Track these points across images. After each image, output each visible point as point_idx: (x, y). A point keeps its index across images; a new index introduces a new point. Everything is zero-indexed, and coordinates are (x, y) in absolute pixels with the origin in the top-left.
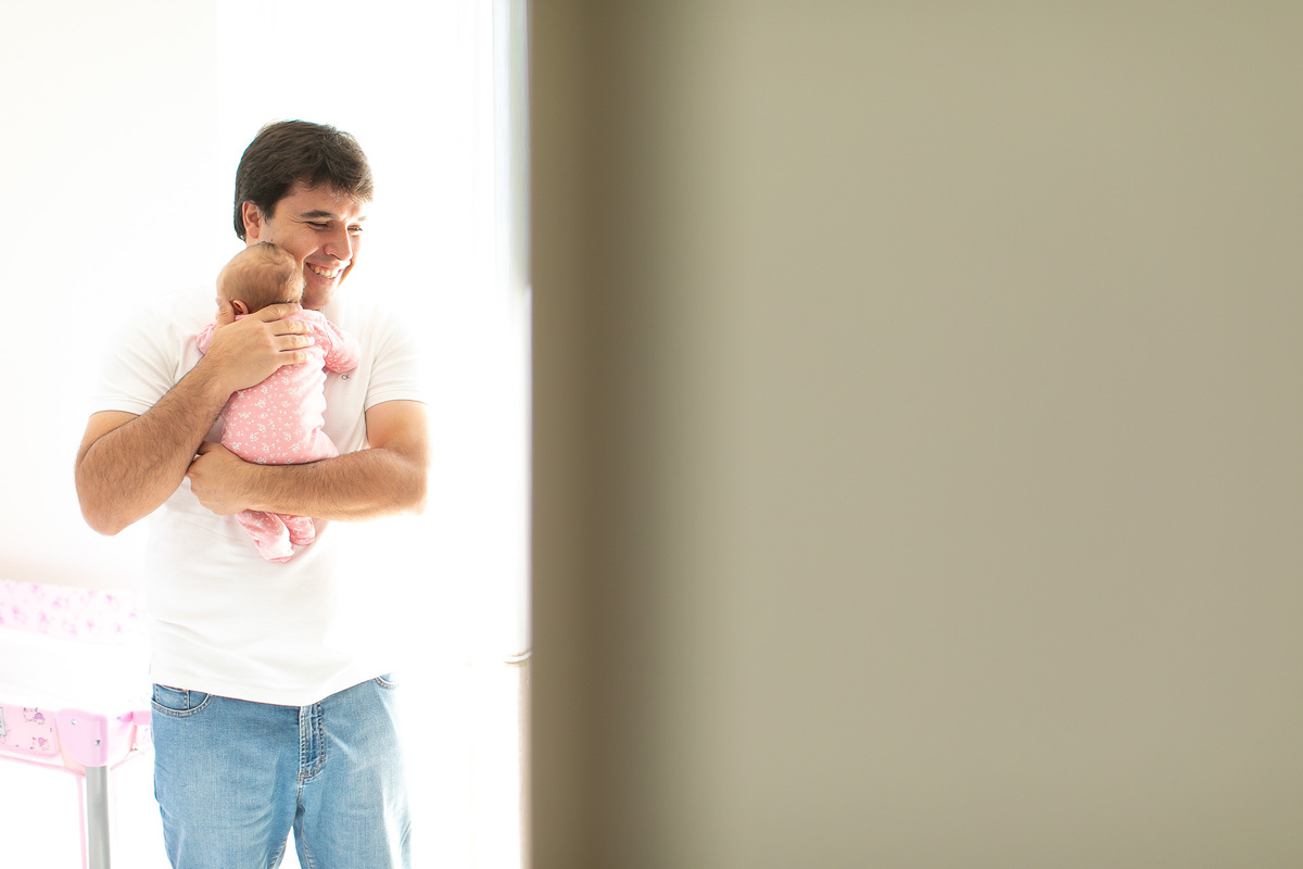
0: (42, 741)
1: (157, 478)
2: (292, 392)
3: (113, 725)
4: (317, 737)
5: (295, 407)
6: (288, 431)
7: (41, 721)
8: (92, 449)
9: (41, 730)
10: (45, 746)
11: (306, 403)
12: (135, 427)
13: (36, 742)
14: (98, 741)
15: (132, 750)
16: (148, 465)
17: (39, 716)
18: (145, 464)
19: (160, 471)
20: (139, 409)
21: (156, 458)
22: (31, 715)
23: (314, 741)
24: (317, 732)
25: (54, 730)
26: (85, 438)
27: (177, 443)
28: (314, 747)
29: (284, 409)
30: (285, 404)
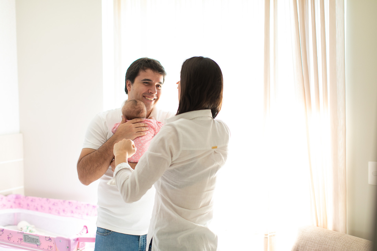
0: (51, 247)
1: (99, 170)
2: (142, 142)
3: (72, 242)
4: (144, 246)
5: (143, 145)
6: (140, 153)
7: (51, 241)
8: (81, 160)
9: (51, 244)
10: (52, 248)
11: (147, 144)
12: (93, 154)
13: (49, 247)
14: (68, 247)
15: (78, 250)
16: (97, 166)
17: (50, 239)
18: (96, 165)
19: (100, 168)
20: (96, 148)
21: (99, 164)
22: (48, 239)
23: (143, 246)
24: (144, 244)
25: (55, 243)
26: (80, 156)
27: (105, 160)
28: (143, 249)
29: (139, 146)
30: (140, 145)
